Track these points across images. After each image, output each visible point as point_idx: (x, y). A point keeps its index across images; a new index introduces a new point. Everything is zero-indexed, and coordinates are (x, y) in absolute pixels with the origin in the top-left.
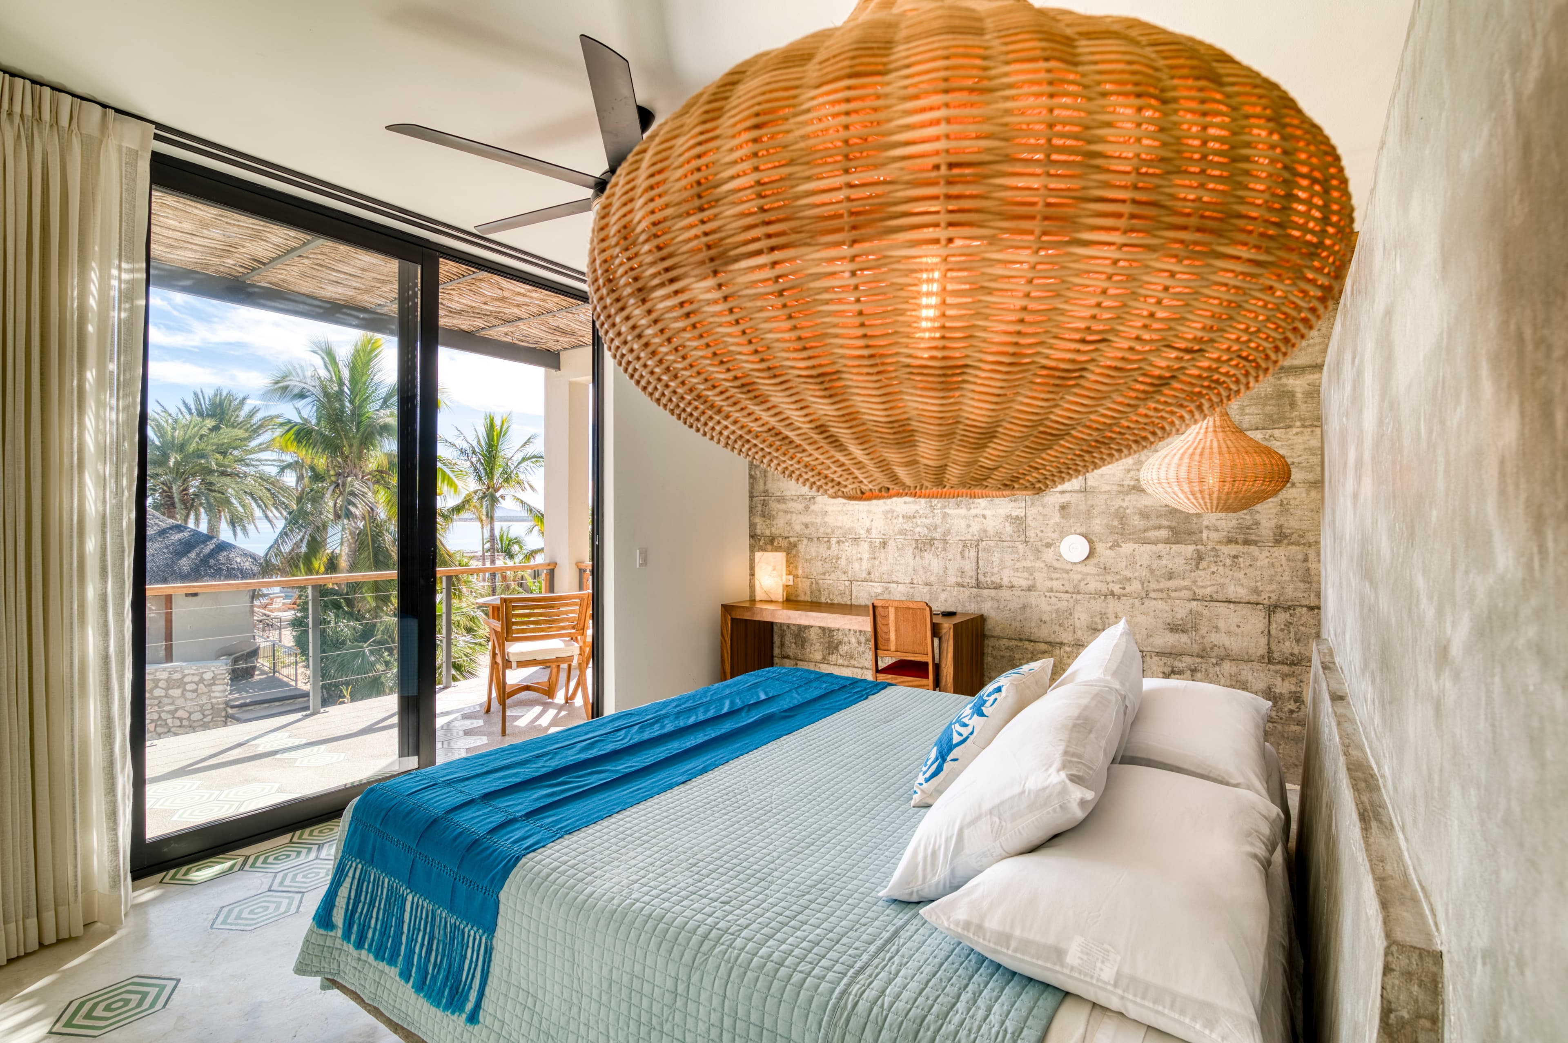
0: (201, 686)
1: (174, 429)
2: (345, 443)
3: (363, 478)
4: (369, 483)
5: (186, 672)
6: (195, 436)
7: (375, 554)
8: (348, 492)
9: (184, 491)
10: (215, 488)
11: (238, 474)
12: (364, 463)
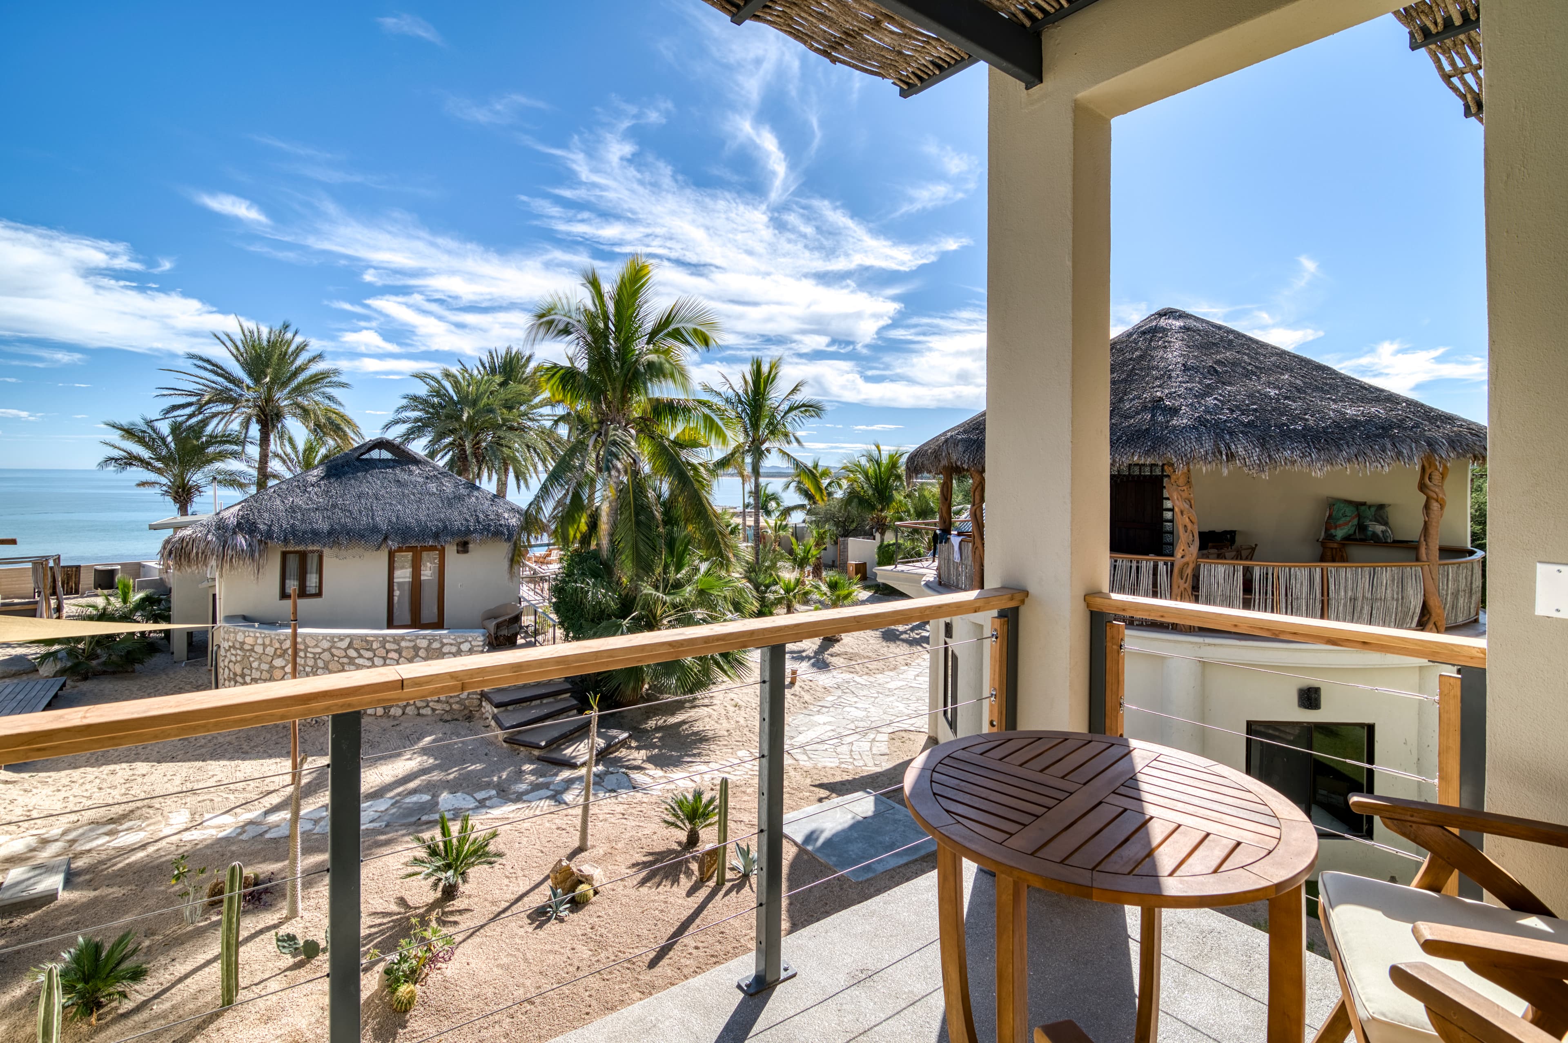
1: (469, 385)
2: (609, 387)
3: (626, 425)
4: (633, 432)
5: (445, 641)
6: (486, 392)
7: (637, 514)
8: (610, 442)
9: (476, 445)
10: (503, 442)
11: (522, 429)
12: (628, 408)
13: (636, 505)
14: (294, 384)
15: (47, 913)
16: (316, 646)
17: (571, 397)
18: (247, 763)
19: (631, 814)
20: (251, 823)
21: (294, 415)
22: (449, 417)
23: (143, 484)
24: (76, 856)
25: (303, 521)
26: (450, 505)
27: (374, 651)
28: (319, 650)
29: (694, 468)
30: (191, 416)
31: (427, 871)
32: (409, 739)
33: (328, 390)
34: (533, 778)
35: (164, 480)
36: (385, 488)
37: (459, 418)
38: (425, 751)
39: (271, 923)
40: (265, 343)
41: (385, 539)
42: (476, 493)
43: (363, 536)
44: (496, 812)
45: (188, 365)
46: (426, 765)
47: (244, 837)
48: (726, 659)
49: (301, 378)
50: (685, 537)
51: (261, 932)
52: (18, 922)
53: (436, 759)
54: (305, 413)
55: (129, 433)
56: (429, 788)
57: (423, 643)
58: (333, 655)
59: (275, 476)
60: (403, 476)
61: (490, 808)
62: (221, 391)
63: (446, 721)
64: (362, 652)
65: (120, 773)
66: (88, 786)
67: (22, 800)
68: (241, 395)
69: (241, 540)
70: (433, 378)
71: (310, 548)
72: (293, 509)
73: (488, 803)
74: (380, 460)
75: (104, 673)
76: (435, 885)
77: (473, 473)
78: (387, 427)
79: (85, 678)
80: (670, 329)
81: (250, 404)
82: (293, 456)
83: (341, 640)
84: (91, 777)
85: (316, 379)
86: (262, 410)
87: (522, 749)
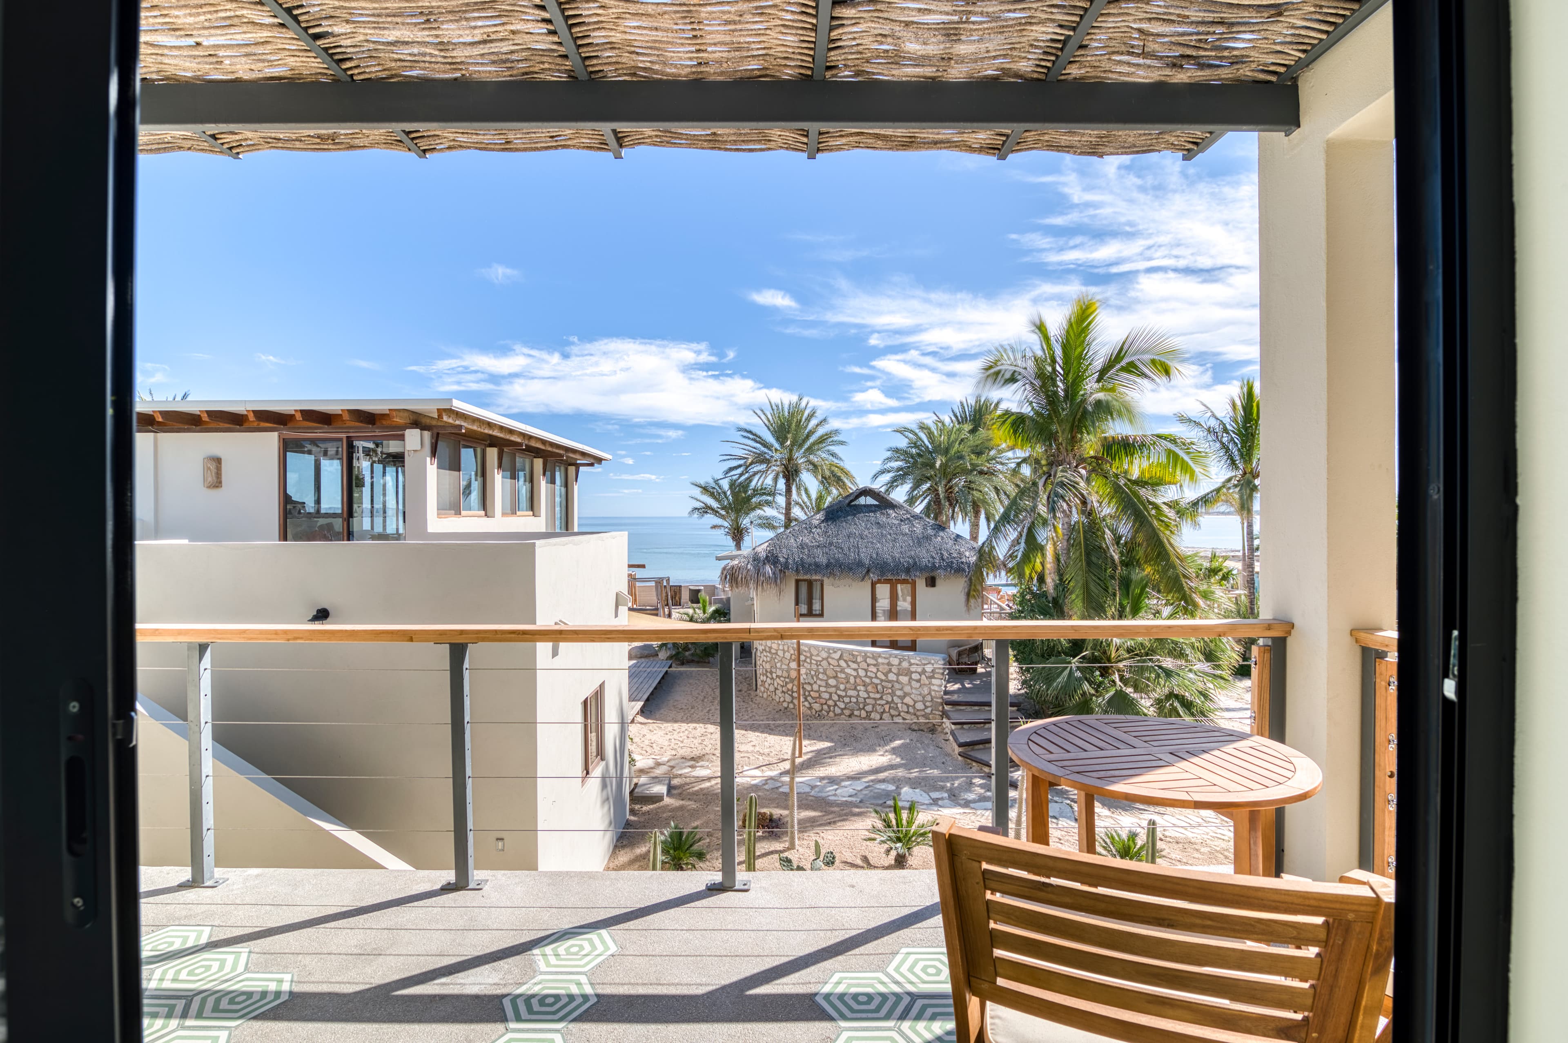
0: (923, 677)
1: (941, 434)
2: (1059, 429)
3: (1076, 467)
4: (1083, 472)
5: (912, 661)
6: (956, 440)
7: (1088, 554)
8: (1057, 483)
9: (949, 490)
10: (973, 486)
11: (991, 473)
12: (1078, 449)
13: (1086, 545)
14: (806, 446)
15: (659, 808)
16: (818, 655)
17: (1022, 440)
18: (772, 736)
19: (1068, 841)
20: (771, 778)
21: (808, 470)
22: (925, 465)
23: (714, 527)
24: (676, 776)
25: (809, 556)
26: (920, 544)
27: (858, 663)
28: (820, 659)
29: (1156, 507)
30: (741, 475)
31: (882, 839)
32: (884, 739)
33: (831, 448)
34: (982, 791)
35: (726, 524)
36: (868, 529)
37: (932, 466)
38: (894, 751)
39: (779, 849)
40: (786, 414)
41: (868, 571)
42: (941, 534)
43: (851, 569)
44: (946, 812)
45: (738, 436)
46: (894, 762)
47: (766, 787)
48: (1189, 710)
49: (812, 440)
50: (1142, 580)
51: (772, 853)
52: (645, 808)
53: (902, 759)
54: (815, 468)
55: (705, 489)
56: (894, 780)
57: (895, 661)
58: (829, 664)
59: (796, 520)
60: (883, 519)
61: (941, 807)
62: (759, 454)
63: (914, 730)
64: (850, 663)
65: (699, 729)
66: (681, 734)
67: (649, 736)
68: (772, 457)
69: (768, 569)
70: (911, 431)
71: (814, 577)
72: (802, 546)
73: (940, 802)
74: (865, 506)
75: (693, 661)
76: (888, 851)
77: (947, 516)
78: (875, 477)
79: (682, 664)
80: (1123, 363)
81: (778, 463)
82: (808, 504)
83: (835, 652)
84: (683, 729)
85: (822, 440)
86: (786, 467)
87: (974, 764)
